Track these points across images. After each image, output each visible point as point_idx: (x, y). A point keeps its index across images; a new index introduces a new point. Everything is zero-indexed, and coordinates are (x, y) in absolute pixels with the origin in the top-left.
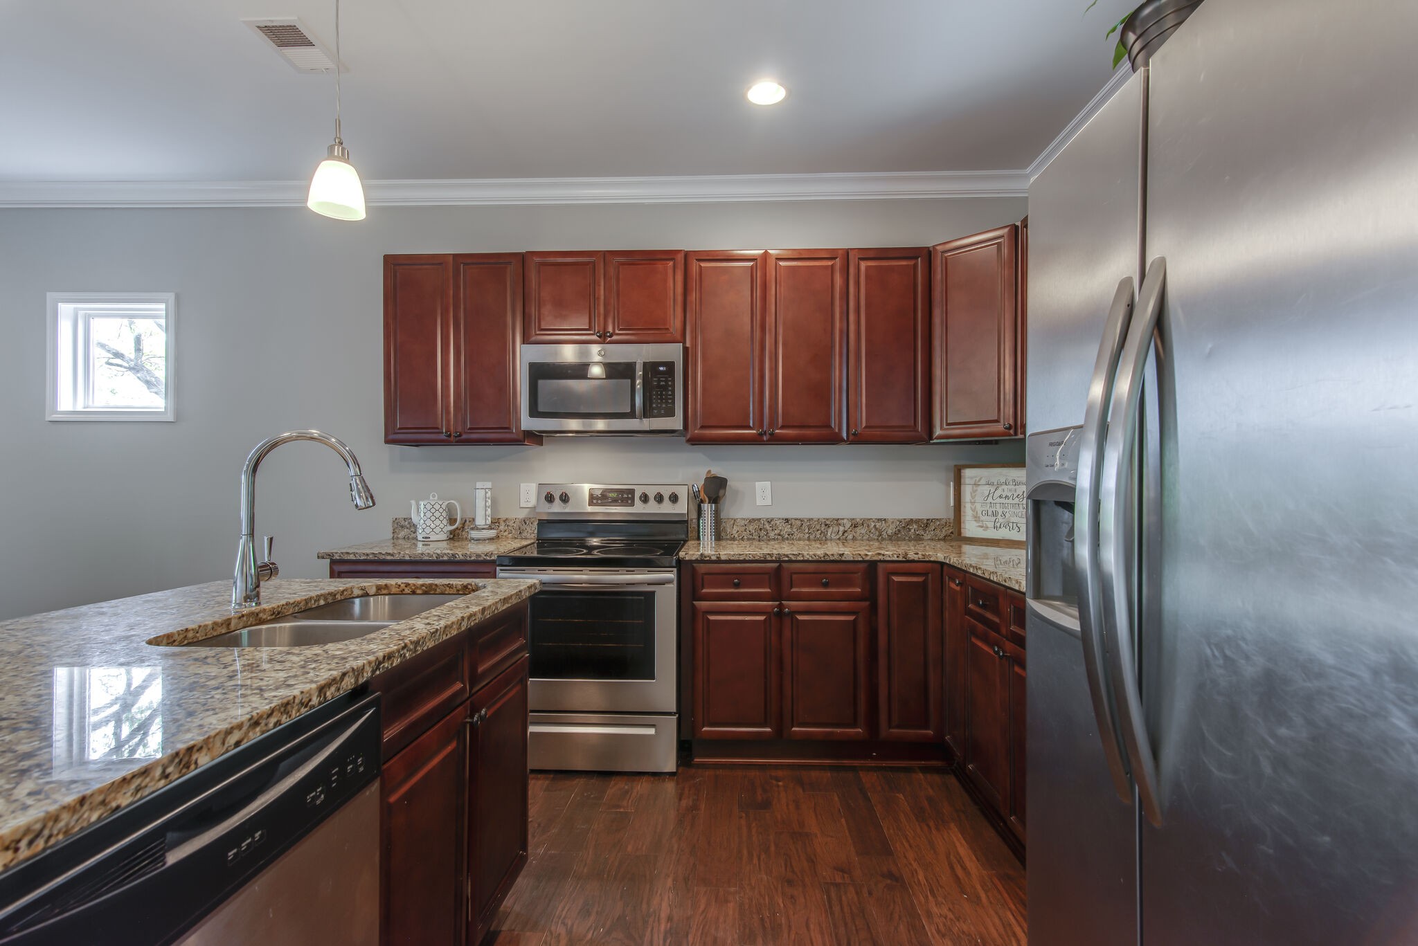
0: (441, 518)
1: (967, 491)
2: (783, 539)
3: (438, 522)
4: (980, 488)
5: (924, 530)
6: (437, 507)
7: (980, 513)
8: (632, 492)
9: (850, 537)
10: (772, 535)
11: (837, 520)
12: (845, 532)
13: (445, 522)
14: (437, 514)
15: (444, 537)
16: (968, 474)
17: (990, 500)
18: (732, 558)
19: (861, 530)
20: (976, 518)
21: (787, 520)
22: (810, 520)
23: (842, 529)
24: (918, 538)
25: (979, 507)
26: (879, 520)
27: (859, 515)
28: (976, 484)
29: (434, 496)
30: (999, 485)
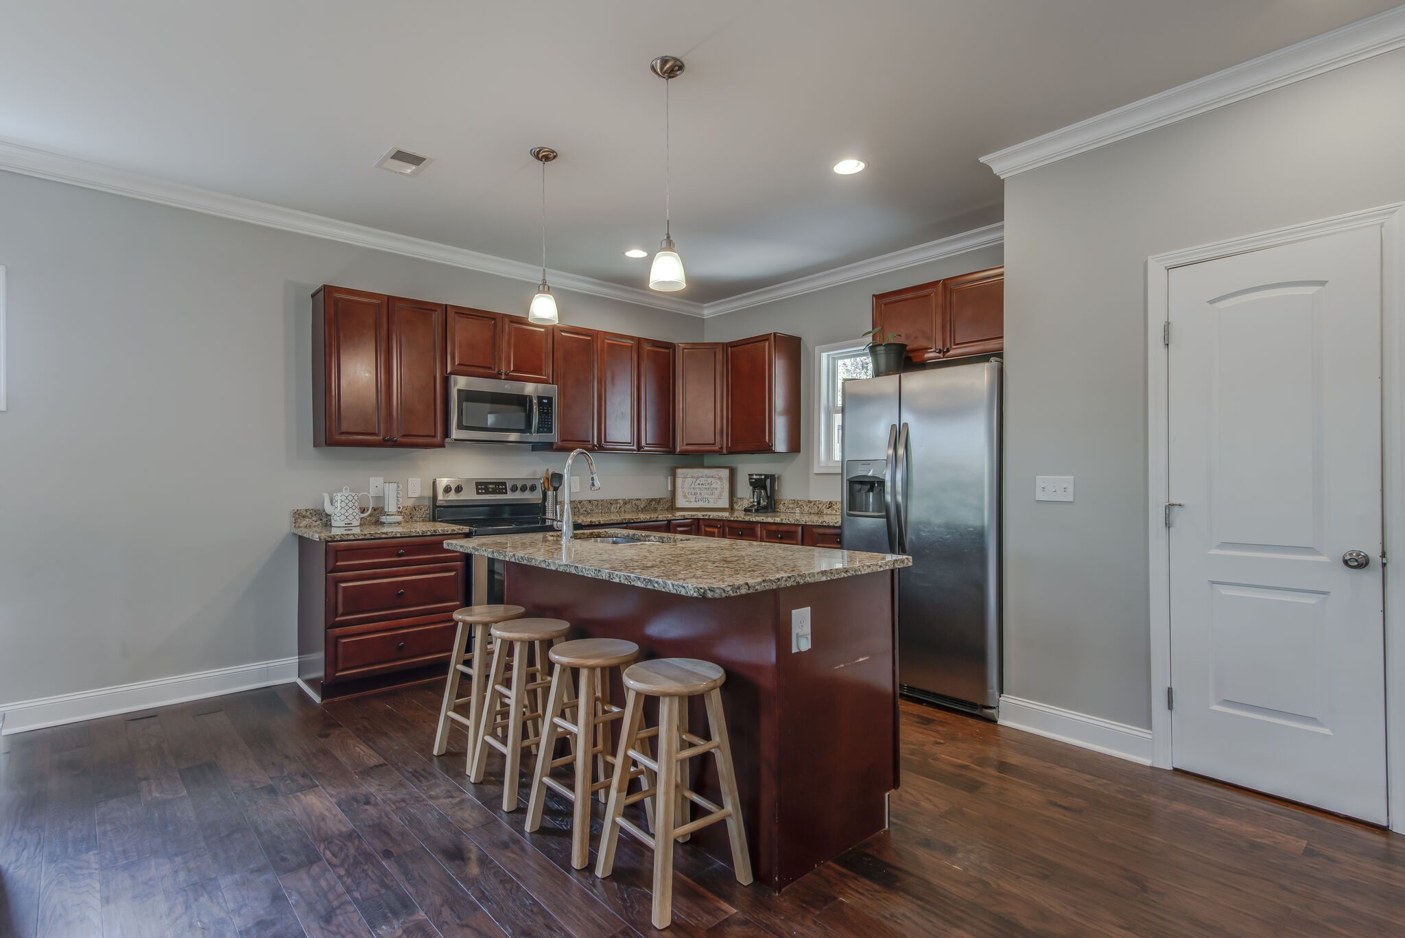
0: (354, 508)
1: (679, 481)
2: (588, 513)
3: (350, 511)
4: (686, 480)
5: (658, 505)
6: (350, 498)
7: (687, 493)
8: (504, 484)
9: (623, 510)
10: (581, 511)
11: (616, 500)
12: (620, 507)
13: (357, 511)
14: (350, 504)
15: (358, 523)
16: (679, 471)
17: (693, 486)
18: (607, 522)
19: (629, 506)
20: (685, 496)
21: (590, 501)
22: (602, 501)
23: (619, 505)
24: (655, 510)
25: (686, 491)
26: (637, 499)
27: (627, 496)
28: (685, 478)
29: (346, 489)
30: (698, 477)
